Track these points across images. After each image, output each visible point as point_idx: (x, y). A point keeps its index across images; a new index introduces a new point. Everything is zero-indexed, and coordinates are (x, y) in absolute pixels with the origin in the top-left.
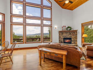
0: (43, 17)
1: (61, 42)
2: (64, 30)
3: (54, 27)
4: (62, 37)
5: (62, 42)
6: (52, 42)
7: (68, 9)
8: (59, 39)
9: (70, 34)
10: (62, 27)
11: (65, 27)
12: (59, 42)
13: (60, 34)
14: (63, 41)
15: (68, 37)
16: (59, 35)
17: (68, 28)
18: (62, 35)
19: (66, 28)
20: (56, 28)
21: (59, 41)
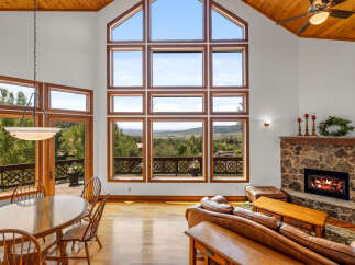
0: (211, 87)
1: (291, 187)
2: (310, 132)
3: (258, 121)
4: (298, 165)
5: (295, 187)
6: (248, 181)
7: (328, 37)
8: (283, 170)
9: (341, 154)
10: (299, 120)
11: (314, 118)
12: (283, 186)
13: (288, 150)
14: (301, 183)
15: (330, 167)
16: (284, 154)
17: (331, 122)
18: (298, 153)
19: (317, 125)
20: (266, 125)
21: (284, 178)
